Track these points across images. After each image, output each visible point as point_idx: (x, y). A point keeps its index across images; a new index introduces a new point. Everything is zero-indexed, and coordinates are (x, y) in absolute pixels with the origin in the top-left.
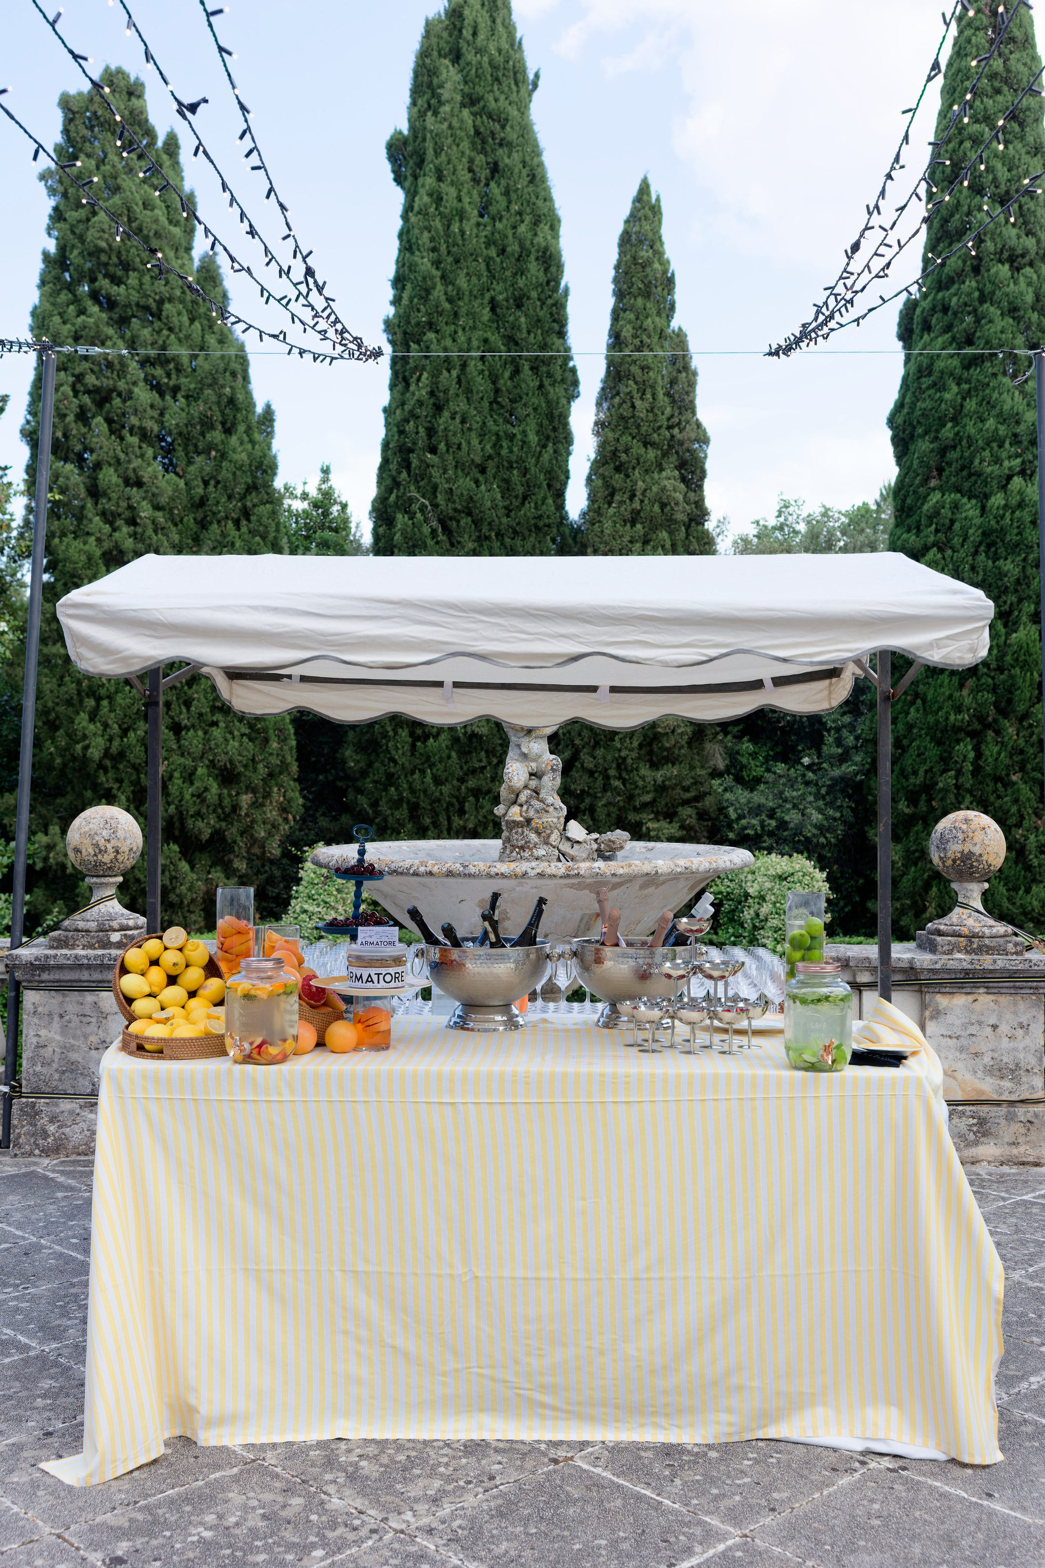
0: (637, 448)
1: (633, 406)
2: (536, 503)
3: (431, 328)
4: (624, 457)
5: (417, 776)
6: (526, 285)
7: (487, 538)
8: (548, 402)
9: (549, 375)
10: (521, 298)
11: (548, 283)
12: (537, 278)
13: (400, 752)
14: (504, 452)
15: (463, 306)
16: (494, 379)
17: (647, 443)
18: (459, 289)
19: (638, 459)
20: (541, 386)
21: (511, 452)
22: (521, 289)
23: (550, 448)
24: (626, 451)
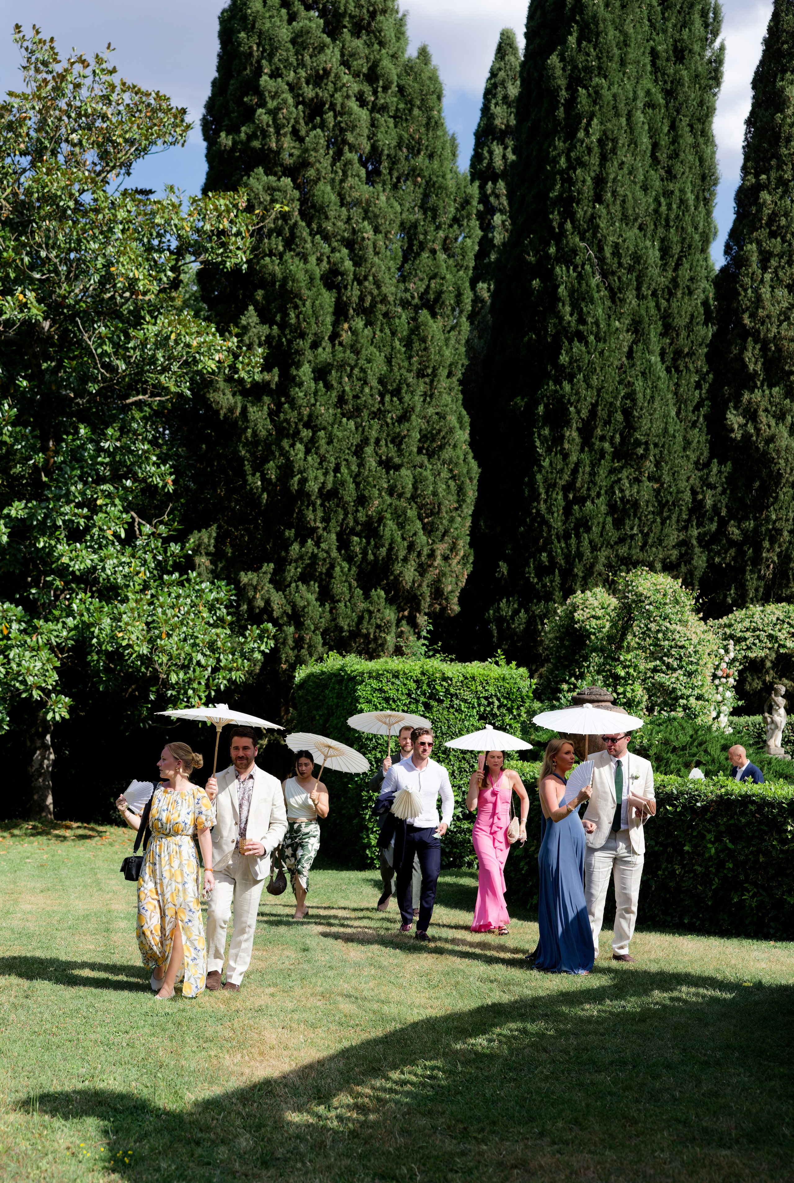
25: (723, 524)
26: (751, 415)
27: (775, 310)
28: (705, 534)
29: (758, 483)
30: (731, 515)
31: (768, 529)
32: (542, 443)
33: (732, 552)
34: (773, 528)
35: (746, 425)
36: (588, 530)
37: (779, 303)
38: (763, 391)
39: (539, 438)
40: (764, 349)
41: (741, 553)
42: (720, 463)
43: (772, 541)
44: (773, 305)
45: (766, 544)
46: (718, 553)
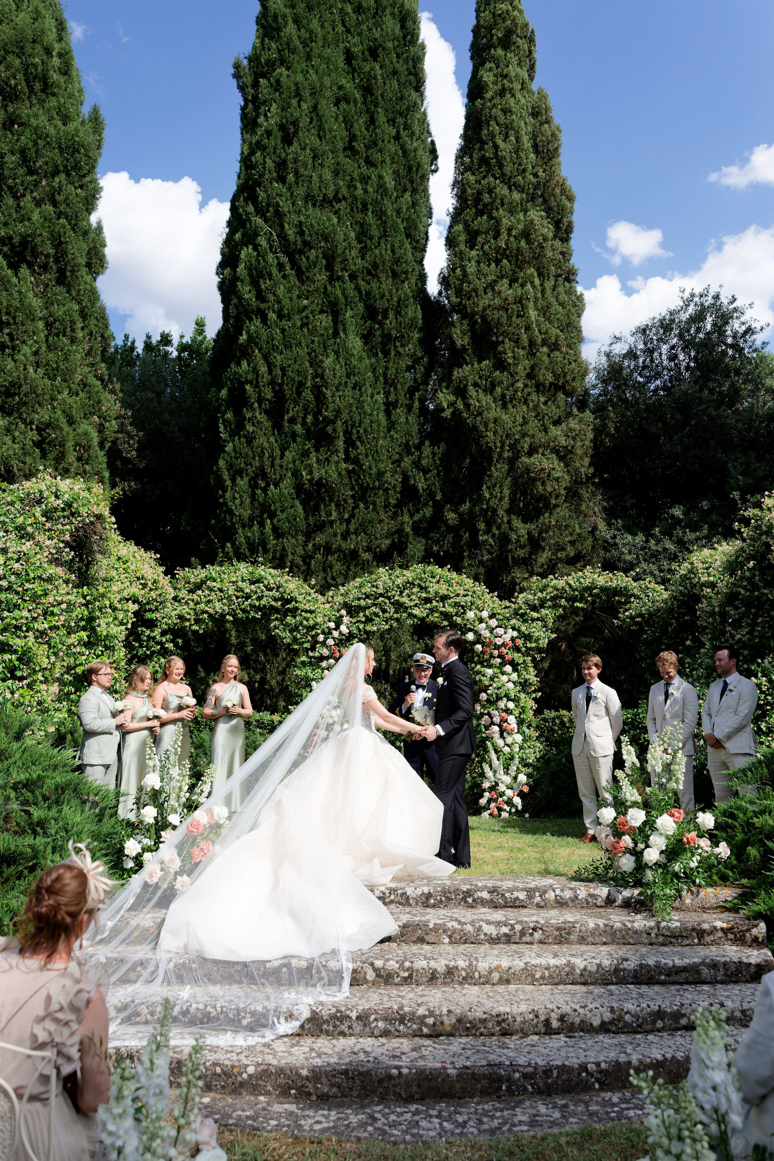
0: (502, 190)
1: (496, 147)
2: (392, 246)
3: (282, 64)
4: (486, 198)
5: (256, 528)
6: (382, 35)
7: (339, 278)
8: (405, 153)
9: (406, 127)
10: (376, 48)
11: (404, 38)
12: (393, 30)
13: (238, 502)
14: (359, 192)
15: (316, 47)
16: (348, 124)
17: (512, 186)
18: (311, 32)
19: (502, 200)
20: (397, 137)
21: (366, 191)
22: (376, 39)
23: (407, 196)
24: (490, 192)
25: (438, 508)
26: (461, 392)
27: (480, 284)
28: (420, 521)
29: (468, 461)
30: (447, 499)
31: (482, 509)
32: (225, 428)
33: (450, 538)
34: (488, 508)
35: (455, 403)
36: (272, 515)
37: (486, 276)
38: (473, 365)
39: (223, 423)
40: (472, 324)
41: (458, 538)
42: (433, 444)
43: (489, 524)
44: (479, 279)
45: (482, 526)
46: (437, 542)
